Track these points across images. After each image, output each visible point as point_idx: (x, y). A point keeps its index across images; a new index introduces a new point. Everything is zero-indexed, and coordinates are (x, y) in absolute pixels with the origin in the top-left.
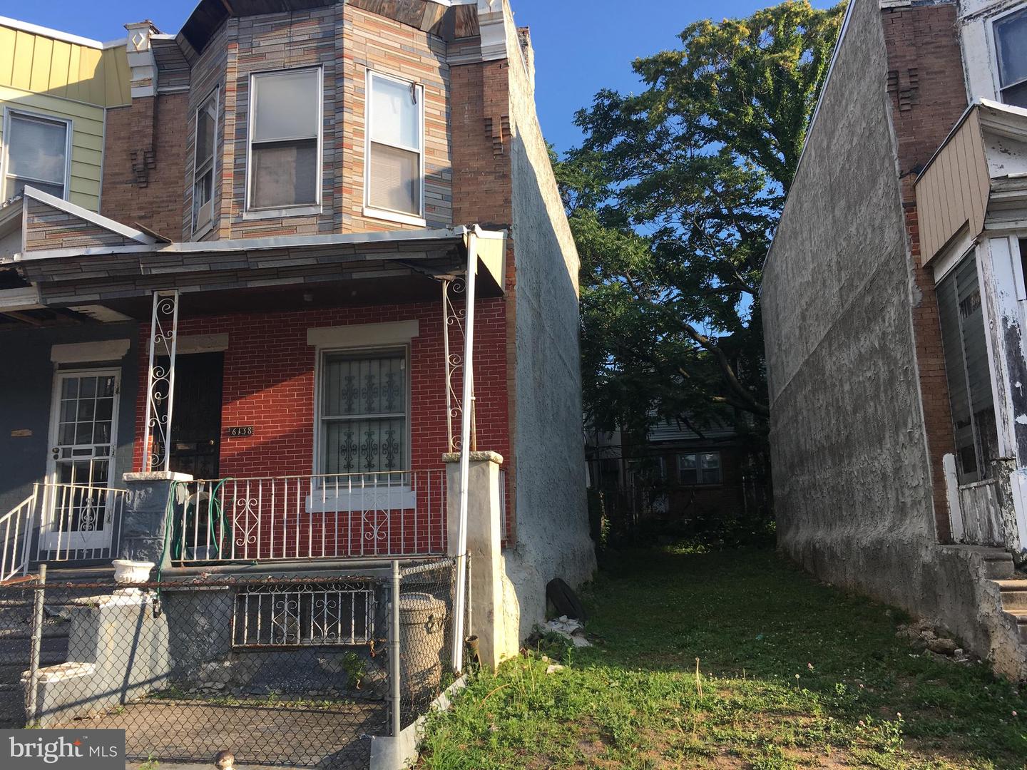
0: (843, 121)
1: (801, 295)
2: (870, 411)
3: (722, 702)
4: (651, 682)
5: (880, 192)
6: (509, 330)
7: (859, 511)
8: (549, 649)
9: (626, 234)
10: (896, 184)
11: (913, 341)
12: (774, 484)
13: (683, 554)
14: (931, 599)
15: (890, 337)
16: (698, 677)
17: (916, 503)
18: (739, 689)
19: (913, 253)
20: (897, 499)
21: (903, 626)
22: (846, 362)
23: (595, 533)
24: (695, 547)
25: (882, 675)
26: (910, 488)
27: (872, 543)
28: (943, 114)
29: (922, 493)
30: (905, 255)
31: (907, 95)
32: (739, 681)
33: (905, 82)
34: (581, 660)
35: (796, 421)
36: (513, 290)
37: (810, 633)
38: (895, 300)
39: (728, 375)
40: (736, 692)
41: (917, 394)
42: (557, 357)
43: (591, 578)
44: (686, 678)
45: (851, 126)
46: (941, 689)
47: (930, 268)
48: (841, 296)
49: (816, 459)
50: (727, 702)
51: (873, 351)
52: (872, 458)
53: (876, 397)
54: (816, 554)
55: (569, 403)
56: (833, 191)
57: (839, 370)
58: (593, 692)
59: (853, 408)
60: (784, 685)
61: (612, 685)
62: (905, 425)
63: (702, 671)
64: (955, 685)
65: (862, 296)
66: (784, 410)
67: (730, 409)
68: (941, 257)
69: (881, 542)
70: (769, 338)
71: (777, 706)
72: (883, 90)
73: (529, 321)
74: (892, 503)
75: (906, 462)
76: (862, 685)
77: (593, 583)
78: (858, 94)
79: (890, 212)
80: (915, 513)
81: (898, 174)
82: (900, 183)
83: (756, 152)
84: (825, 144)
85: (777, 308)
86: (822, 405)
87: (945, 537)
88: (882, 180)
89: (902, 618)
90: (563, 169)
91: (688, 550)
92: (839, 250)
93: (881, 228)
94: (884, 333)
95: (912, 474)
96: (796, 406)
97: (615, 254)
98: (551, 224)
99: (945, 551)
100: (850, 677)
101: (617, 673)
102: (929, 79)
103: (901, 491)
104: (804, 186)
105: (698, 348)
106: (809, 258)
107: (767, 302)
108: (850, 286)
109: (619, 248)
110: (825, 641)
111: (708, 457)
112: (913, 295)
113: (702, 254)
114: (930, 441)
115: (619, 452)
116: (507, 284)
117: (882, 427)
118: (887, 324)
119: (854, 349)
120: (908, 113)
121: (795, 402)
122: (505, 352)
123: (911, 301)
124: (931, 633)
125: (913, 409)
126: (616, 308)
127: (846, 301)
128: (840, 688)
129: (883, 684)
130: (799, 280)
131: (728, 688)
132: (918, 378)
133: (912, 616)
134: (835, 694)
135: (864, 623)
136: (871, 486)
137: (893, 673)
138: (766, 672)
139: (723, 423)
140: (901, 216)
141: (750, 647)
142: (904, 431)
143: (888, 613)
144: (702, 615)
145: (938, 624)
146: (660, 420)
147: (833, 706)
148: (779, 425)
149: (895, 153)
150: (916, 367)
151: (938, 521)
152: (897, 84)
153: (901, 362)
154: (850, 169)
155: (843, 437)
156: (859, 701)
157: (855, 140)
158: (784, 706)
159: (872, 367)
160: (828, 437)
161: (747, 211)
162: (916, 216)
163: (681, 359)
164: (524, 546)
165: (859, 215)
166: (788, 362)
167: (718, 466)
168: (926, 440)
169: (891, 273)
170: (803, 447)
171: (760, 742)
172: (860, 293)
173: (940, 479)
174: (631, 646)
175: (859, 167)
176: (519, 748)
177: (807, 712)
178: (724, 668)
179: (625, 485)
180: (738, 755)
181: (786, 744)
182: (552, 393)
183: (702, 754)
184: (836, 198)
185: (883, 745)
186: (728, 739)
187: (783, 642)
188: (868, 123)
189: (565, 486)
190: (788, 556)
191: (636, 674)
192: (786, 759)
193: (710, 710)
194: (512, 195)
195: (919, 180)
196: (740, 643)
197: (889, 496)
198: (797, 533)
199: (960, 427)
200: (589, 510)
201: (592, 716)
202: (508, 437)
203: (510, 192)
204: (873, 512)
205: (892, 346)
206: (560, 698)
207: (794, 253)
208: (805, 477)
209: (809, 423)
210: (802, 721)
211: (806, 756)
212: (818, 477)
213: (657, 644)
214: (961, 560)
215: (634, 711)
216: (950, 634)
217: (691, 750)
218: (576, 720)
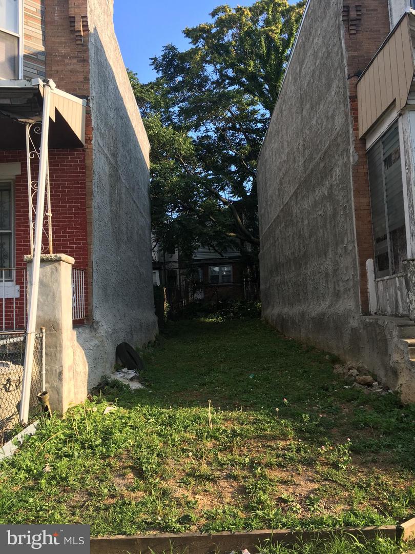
0: (310, 52)
1: (280, 170)
2: (320, 235)
3: (225, 431)
4: (178, 417)
5: (333, 93)
6: (87, 172)
7: (310, 297)
10: (345, 83)
11: (352, 187)
12: (261, 282)
13: (210, 322)
14: (356, 348)
15: (335, 187)
16: (210, 411)
17: (347, 290)
18: (238, 419)
19: (354, 130)
20: (335, 288)
21: (337, 366)
22: (306, 206)
23: (159, 311)
24: (217, 318)
26: (343, 281)
27: (318, 315)
28: (375, 38)
29: (351, 284)
30: (348, 132)
31: (354, 23)
32: (238, 412)
33: (353, 14)
35: (275, 245)
36: (91, 144)
37: (282, 371)
38: (340, 163)
39: (237, 221)
40: (235, 422)
41: (352, 221)
42: (132, 202)
43: (153, 339)
44: (202, 411)
45: (316, 53)
47: (364, 139)
48: (305, 166)
49: (285, 267)
50: (229, 431)
51: (324, 197)
52: (320, 264)
53: (324, 226)
54: (283, 321)
55: (140, 232)
56: (301, 100)
57: (302, 212)
58: (134, 428)
59: (309, 235)
60: (268, 415)
61: (149, 421)
62: (343, 242)
63: (213, 405)
65: (318, 164)
66: (268, 240)
67: (238, 241)
68: (371, 132)
69: (324, 314)
70: (261, 198)
71: (264, 433)
72: (339, 21)
73: (107, 171)
74: (331, 290)
75: (342, 265)
77: (155, 342)
78: (321, 30)
79: (340, 104)
80: (346, 296)
81: (347, 76)
82: (348, 82)
84: (298, 69)
85: (266, 180)
86: (290, 235)
87: (366, 312)
88: (335, 85)
89: (335, 360)
90: (141, 88)
91: (213, 320)
92: (304, 137)
93: (333, 117)
94: (331, 186)
95: (345, 272)
96: (275, 237)
97: (172, 143)
99: (367, 320)
101: (155, 411)
102: (368, 14)
103: (336, 283)
104: (284, 101)
105: (221, 205)
106: (285, 146)
107: (260, 178)
108: (311, 158)
109: (174, 139)
110: (291, 377)
111: (226, 269)
112: (353, 158)
114: (359, 251)
115: (177, 265)
116: (86, 139)
117: (327, 245)
118: (334, 179)
119: (311, 197)
120: (354, 36)
121: (275, 234)
122: (85, 188)
123: (352, 161)
124: (356, 371)
125: (349, 231)
127: (308, 168)
128: (306, 417)
130: (279, 160)
131: (230, 419)
132: (353, 210)
133: (341, 359)
134: (302, 421)
135: (314, 364)
136: (318, 281)
138: (256, 404)
139: (234, 249)
140: (347, 105)
141: (245, 384)
142: (341, 246)
143: (327, 357)
144: (218, 361)
145: (360, 365)
146: (200, 247)
147: (301, 430)
148: (265, 249)
149: (345, 62)
150: (353, 204)
151: (362, 301)
152: (348, 15)
153: (342, 202)
154: (313, 82)
155: (302, 253)
156: (318, 426)
157: (318, 62)
158: (268, 432)
159: (323, 208)
160: (293, 253)
162: (357, 105)
163: (211, 211)
164: (98, 322)
165: (318, 111)
166: (271, 211)
167: (231, 274)
168: (357, 250)
169: (338, 145)
170: (278, 261)
171: (252, 466)
172: (317, 162)
173: (364, 275)
174: (170, 386)
175: (320, 80)
176: (64, 486)
177: (284, 437)
178: (228, 401)
179: (180, 284)
180: (235, 478)
181: (269, 466)
182: (127, 223)
183: (208, 478)
184: (304, 104)
185: (338, 462)
186: (228, 464)
187: (266, 379)
188: (327, 48)
189: (136, 283)
190: (267, 322)
191: (167, 411)
192: (271, 480)
193: (216, 439)
194: (90, 75)
195: (360, 80)
196: (240, 381)
197: (329, 286)
198: (273, 309)
199: (377, 242)
200: (155, 298)
201: (129, 451)
202: (87, 247)
203: (88, 72)
204: (318, 297)
205: (336, 193)
206: (107, 435)
207: (277, 144)
208: (279, 278)
209: (282, 245)
210: (281, 444)
211: (284, 475)
212: (286, 277)
213: (187, 383)
214: (379, 326)
215: (162, 444)
216: (369, 372)
217: (200, 476)
218: (115, 456)
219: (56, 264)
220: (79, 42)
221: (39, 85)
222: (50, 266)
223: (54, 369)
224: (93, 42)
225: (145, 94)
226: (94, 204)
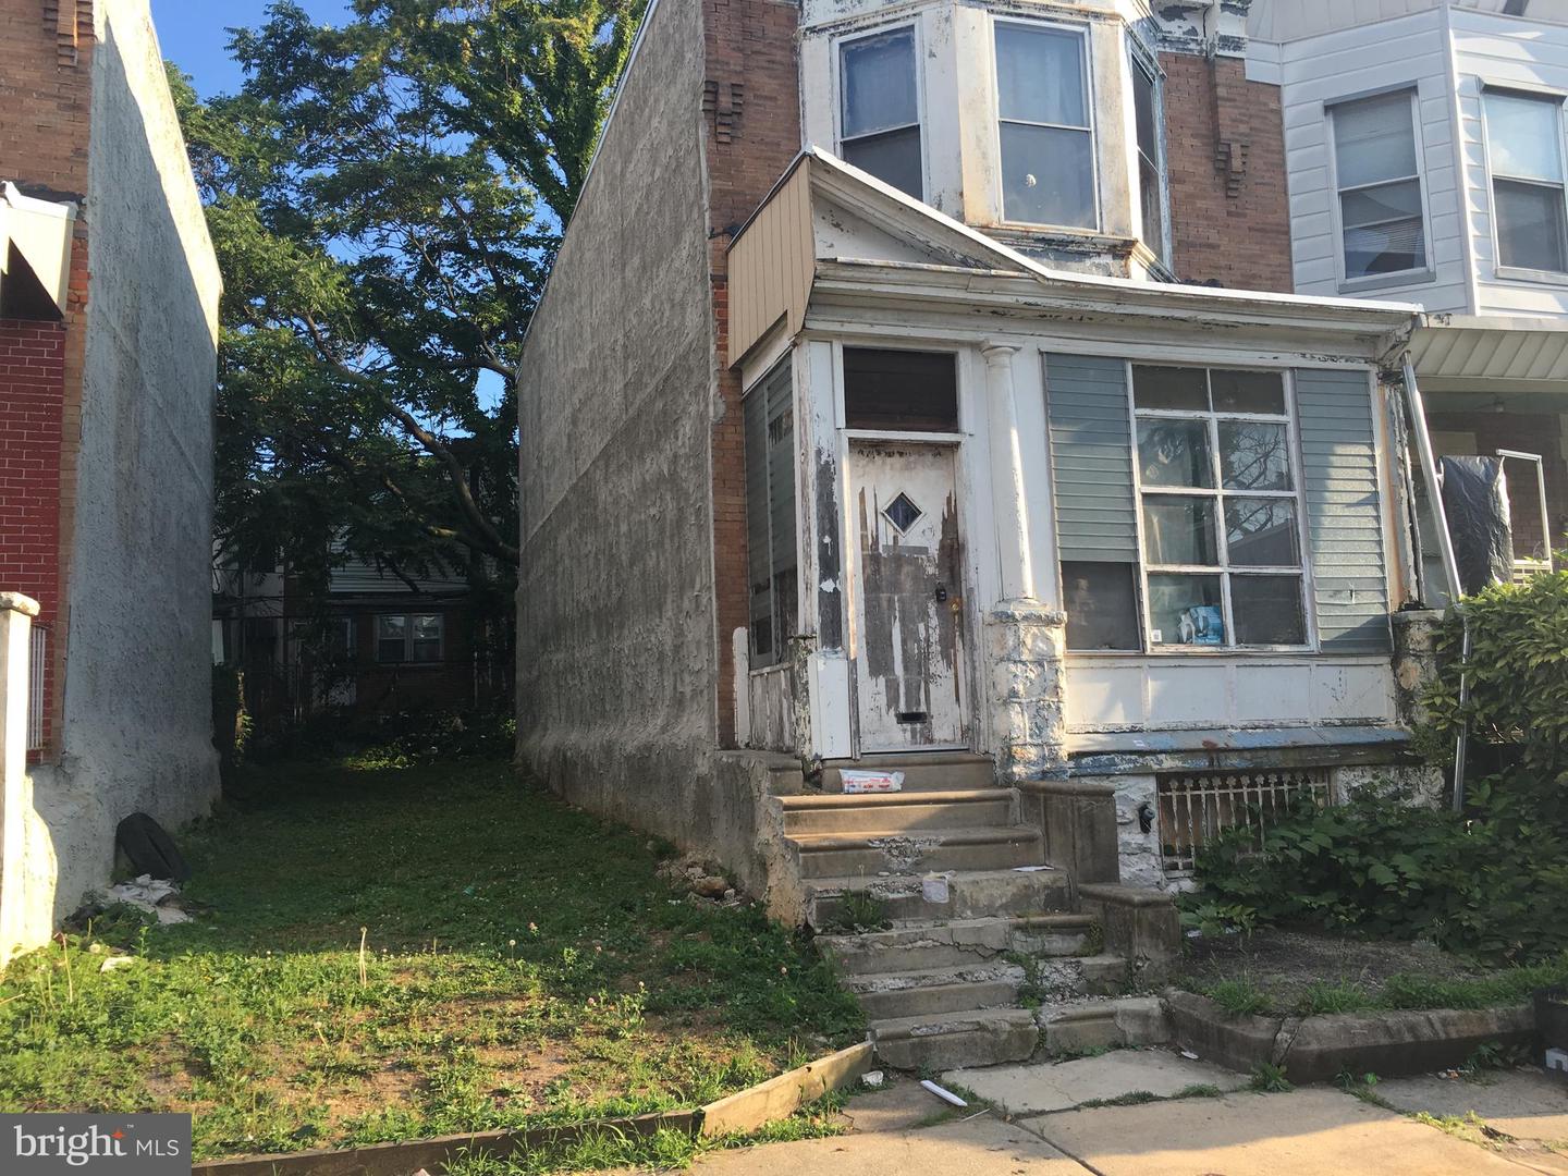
0: (644, 141)
1: (574, 388)
2: (651, 563)
3: (396, 990)
4: (286, 970)
5: (684, 253)
6: (69, 383)
7: (627, 706)
8: (110, 930)
9: (309, 251)
10: (705, 245)
11: (710, 470)
12: (519, 664)
13: (373, 770)
14: (703, 824)
15: (682, 461)
16: (362, 957)
17: (697, 693)
18: (426, 969)
19: (719, 348)
20: (675, 688)
21: (665, 863)
22: (626, 491)
23: (222, 736)
24: (392, 759)
25: (628, 933)
26: (691, 673)
27: (639, 749)
28: (770, 159)
29: (705, 679)
30: (708, 349)
31: (727, 120)
32: (427, 956)
33: (725, 101)
34: (165, 945)
35: (555, 573)
36: (82, 312)
37: (542, 879)
38: (692, 409)
39: (462, 496)
40: (420, 974)
41: (709, 544)
42: (168, 442)
43: (207, 812)
44: (343, 959)
45: (654, 150)
46: (703, 945)
47: (738, 371)
48: (625, 397)
49: (576, 630)
50: (404, 990)
51: (660, 478)
52: (648, 630)
53: (660, 544)
54: (566, 765)
55: (186, 520)
56: (624, 239)
57: (616, 502)
58: (182, 994)
59: (630, 558)
60: (492, 957)
61: (217, 982)
62: (692, 585)
63: (371, 947)
64: (721, 939)
65: (652, 400)
66: (540, 557)
67: (463, 550)
68: (752, 357)
69: (649, 747)
71: (479, 989)
72: (697, 108)
73: (114, 373)
74: (668, 693)
75: (690, 637)
76: (599, 948)
77: (210, 820)
78: (666, 103)
79: (695, 284)
80: (695, 707)
81: (707, 232)
82: (710, 246)
83: (526, 163)
84: (619, 168)
85: (539, 404)
86: (590, 552)
87: (728, 742)
88: (688, 236)
89: (668, 851)
90: (203, 118)
91: (381, 764)
92: (627, 329)
93: (683, 306)
94: (676, 456)
95: (695, 653)
96: (555, 551)
97: (287, 279)
98: (168, 209)
100: (587, 938)
101: (230, 961)
102: (757, 105)
103: (678, 676)
104: (587, 225)
105: (418, 451)
106: (587, 335)
107: (526, 393)
108: (638, 382)
109: (294, 271)
110: (561, 888)
111: (426, 621)
112: (715, 408)
113: (434, 306)
114: (720, 609)
115: (279, 608)
116: (69, 301)
117: (664, 588)
118: (680, 443)
119: (636, 472)
120: (726, 148)
121: (556, 545)
122: (59, 419)
123: (711, 414)
124: (700, 870)
125: (703, 563)
126: (283, 371)
127: (632, 403)
128: (571, 954)
129: (630, 945)
131: (408, 969)
132: (712, 521)
133: (678, 848)
135: (617, 861)
136: (644, 670)
137: (643, 927)
138: (471, 941)
139: (449, 570)
140: (707, 292)
141: (452, 904)
142: (690, 594)
143: (649, 845)
144: (387, 862)
145: (709, 857)
146: (349, 558)
147: (558, 980)
148: (531, 578)
149: (706, 202)
150: (711, 506)
151: (721, 718)
152: (715, 101)
153: (693, 498)
154: (648, 213)
155: (614, 599)
156: (594, 971)
157: (658, 172)
158: (489, 987)
159: (658, 502)
160: (594, 598)
161: (506, 249)
162: (726, 295)
163: (387, 464)
164: (76, 759)
165: (656, 282)
166: (549, 485)
167: (439, 636)
168: (714, 608)
169: (690, 371)
170: (561, 611)
171: (446, 1045)
172: (650, 394)
173: (727, 662)
174: (262, 918)
175: (660, 213)
177: (520, 993)
178: (407, 940)
179: (285, 660)
180: (410, 1067)
181: (484, 1043)
182: (154, 500)
183: (354, 1073)
184: (629, 251)
185: (617, 1029)
186: (397, 1046)
187: (502, 894)
188: (676, 151)
189: (169, 658)
190: (528, 769)
191: (260, 961)
192: (481, 1065)
193: (375, 1004)
194: (91, 144)
195: (734, 244)
196: (438, 901)
197: (665, 684)
198: (544, 736)
199: (757, 592)
200: (213, 700)
201: (174, 1034)
202: (56, 568)
203: (87, 137)
204: (643, 706)
205: (684, 474)
206: (118, 1010)
207: (567, 323)
208: (561, 656)
209: (572, 575)
210: (511, 1006)
211: (510, 1056)
212: (577, 655)
213: (307, 911)
214: (743, 770)
215: (250, 1019)
216: (722, 870)
217: (338, 1068)
218: (144, 1044)
220: (65, 62)
224: (103, 64)
226: (80, 463)
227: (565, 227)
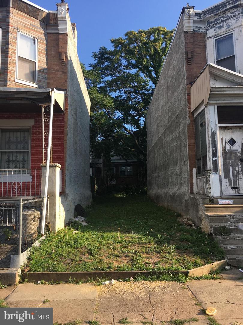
0: (172, 66)
1: (158, 119)
2: (174, 155)
3: (125, 241)
4: (105, 235)
5: (181, 89)
6: (65, 124)
7: (170, 185)
8: (74, 226)
10: (185, 87)
11: (187, 135)
12: (147, 176)
13: (120, 197)
14: (187, 210)
15: (181, 133)
16: (119, 234)
17: (185, 182)
18: (131, 237)
19: (189, 108)
21: (179, 218)
22: (169, 140)
23: (92, 190)
24: (123, 195)
25: (171, 232)
26: (184, 178)
27: (173, 194)
28: (199, 67)
29: (187, 179)
30: (186, 109)
31: (190, 59)
32: (131, 234)
33: (190, 55)
34: (84, 229)
35: (154, 157)
36: (67, 111)
37: (153, 220)
38: (183, 122)
39: (136, 142)
41: (187, 150)
42: (82, 134)
43: (90, 204)
44: (115, 234)
45: (174, 68)
46: (188, 236)
47: (193, 113)
48: (169, 120)
49: (159, 169)
50: (127, 241)
51: (176, 137)
52: (174, 169)
53: (176, 151)
54: (157, 197)
55: (85, 149)
56: (168, 87)
57: (167, 142)
58: (87, 239)
59: (170, 154)
60: (144, 235)
61: (93, 237)
62: (184, 159)
63: (120, 232)
64: (192, 235)
65: (174, 120)
66: (151, 154)
67: (136, 153)
68: (196, 110)
69: (175, 193)
70: (148, 131)
71: (141, 242)
72: (183, 58)
73: (73, 122)
74: (179, 182)
75: (183, 170)
76: (165, 235)
77: (91, 206)
78: (176, 58)
79: (183, 95)
80: (185, 185)
81: (186, 84)
82: (186, 87)
83: (148, 74)
84: (167, 73)
85: (151, 123)
86: (161, 153)
87: (192, 192)
88: (181, 85)
89: (179, 215)
92: (169, 106)
93: (180, 100)
94: (179, 132)
95: (184, 174)
97: (102, 102)
98: (81, 90)
99: (191, 196)
100: (163, 233)
101: (95, 233)
102: (197, 55)
103: (181, 178)
105: (127, 134)
106: (160, 108)
107: (148, 121)
108: (171, 117)
109: (104, 100)
110: (157, 222)
111: (129, 168)
112: (188, 121)
114: (190, 164)
115: (102, 165)
116: (65, 109)
117: (177, 160)
118: (180, 129)
119: (171, 136)
120: (190, 65)
121: (154, 152)
122: (64, 131)
123: (187, 123)
124: (186, 220)
125: (186, 155)
126: (102, 120)
127: (170, 122)
128: (160, 236)
129: (172, 235)
130: (157, 114)
131: (128, 237)
132: (187, 146)
133: (182, 215)
134: (158, 238)
135: (169, 217)
136: (173, 177)
137: (174, 231)
138: (139, 232)
139: (133, 157)
140: (186, 97)
141: (135, 224)
142: (183, 161)
143: (175, 214)
144: (123, 215)
145: (188, 217)
146: (115, 156)
147: (157, 241)
148: (150, 158)
149: (185, 77)
150: (187, 142)
151: (190, 187)
152: (187, 56)
153: (183, 141)
154: (173, 81)
155: (167, 162)
156: (164, 240)
157: (175, 72)
158: (143, 241)
159: (176, 142)
160: (163, 162)
161: (144, 92)
162: (190, 97)
163: (122, 137)
164: (68, 194)
165: (175, 96)
166: (153, 139)
167: (132, 170)
168: (188, 164)
169: (182, 114)
170: (156, 165)
171: (135, 252)
172: (174, 119)
174: (100, 225)
175: (175, 81)
176: (61, 257)
177: (150, 243)
178: (127, 231)
179: (103, 175)
180: (129, 256)
181: (143, 253)
182: (80, 145)
183: (118, 256)
184: (169, 90)
185: (170, 252)
186: (126, 252)
187: (145, 223)
188: (179, 67)
189: (83, 175)
190: (150, 198)
191: (100, 233)
192: (142, 257)
193: (122, 243)
194: (68, 80)
195: (192, 86)
196: (133, 223)
197: (178, 180)
198: (153, 191)
199: (198, 161)
200: (91, 183)
201: (85, 246)
202: (64, 159)
203: (67, 78)
204: (173, 185)
205: (181, 136)
206: (76, 241)
207: (156, 106)
208: (156, 174)
209: (158, 158)
210: (148, 246)
211: (148, 256)
212: (159, 174)
213: (108, 224)
214: (195, 199)
215: (99, 244)
216: (191, 220)
217: (115, 255)
218: (80, 248)
219: (54, 168)
220: (63, 64)
221: (49, 91)
222: (52, 169)
223: (52, 213)
224: (70, 64)
225: (88, 75)
226: (67, 139)
227: (155, 86)
